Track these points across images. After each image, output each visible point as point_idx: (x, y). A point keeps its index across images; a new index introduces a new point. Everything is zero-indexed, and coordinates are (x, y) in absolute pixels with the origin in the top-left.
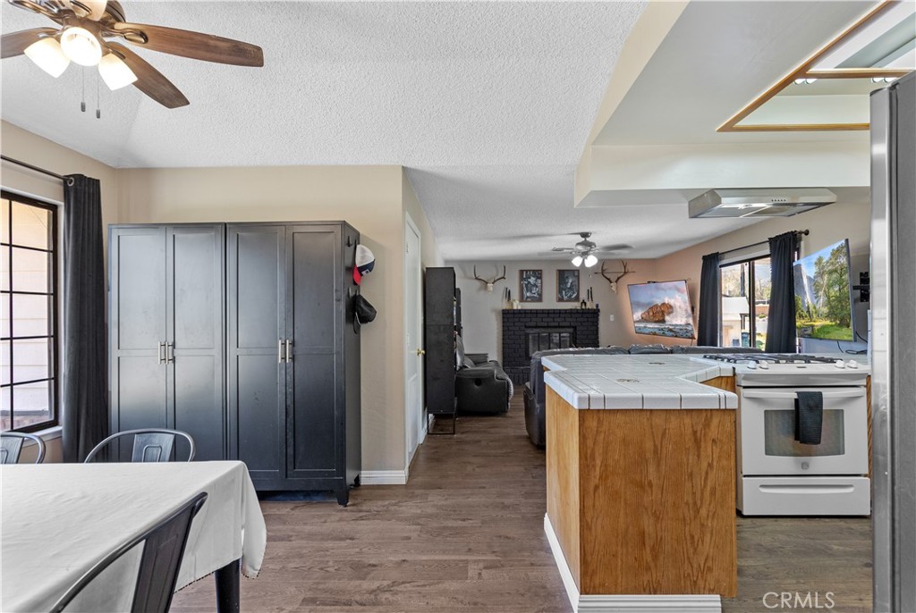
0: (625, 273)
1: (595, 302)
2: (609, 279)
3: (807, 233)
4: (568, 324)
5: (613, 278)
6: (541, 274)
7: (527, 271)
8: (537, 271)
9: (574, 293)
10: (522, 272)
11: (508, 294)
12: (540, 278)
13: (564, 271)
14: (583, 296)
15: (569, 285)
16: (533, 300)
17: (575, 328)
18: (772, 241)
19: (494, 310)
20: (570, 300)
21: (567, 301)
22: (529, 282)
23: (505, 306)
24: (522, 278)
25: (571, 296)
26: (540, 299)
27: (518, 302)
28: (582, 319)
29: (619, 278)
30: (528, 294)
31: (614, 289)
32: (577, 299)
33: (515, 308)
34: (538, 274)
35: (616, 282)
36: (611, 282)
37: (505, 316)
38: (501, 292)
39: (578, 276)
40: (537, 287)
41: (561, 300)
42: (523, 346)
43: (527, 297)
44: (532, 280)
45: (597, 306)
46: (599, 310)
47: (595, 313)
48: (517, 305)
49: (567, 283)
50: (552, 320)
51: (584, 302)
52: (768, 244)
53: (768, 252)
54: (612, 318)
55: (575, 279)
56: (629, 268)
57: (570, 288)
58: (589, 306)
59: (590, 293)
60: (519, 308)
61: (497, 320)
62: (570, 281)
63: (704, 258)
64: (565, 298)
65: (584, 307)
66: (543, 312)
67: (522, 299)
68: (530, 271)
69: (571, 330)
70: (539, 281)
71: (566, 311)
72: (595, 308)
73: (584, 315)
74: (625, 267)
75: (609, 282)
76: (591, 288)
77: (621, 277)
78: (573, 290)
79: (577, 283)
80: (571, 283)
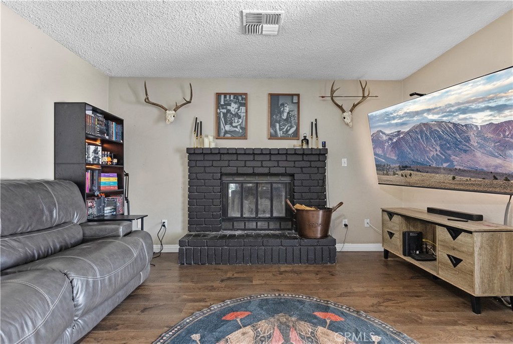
0: (364, 98)
1: (321, 140)
2: (340, 107)
4: (282, 170)
5: (347, 106)
6: (246, 99)
7: (225, 95)
8: (241, 94)
9: (291, 127)
10: (218, 95)
11: (198, 128)
12: (245, 105)
13: (278, 95)
14: (305, 131)
15: (285, 116)
16: (234, 136)
17: (292, 175)
19: (178, 151)
20: (286, 136)
21: (282, 138)
22: (229, 111)
23: (194, 143)
24: (218, 105)
26: (244, 136)
27: (211, 138)
28: (303, 164)
29: (355, 106)
30: (228, 128)
31: (348, 120)
32: (296, 135)
33: (206, 146)
34: (242, 99)
35: (351, 111)
36: (343, 111)
37: (194, 157)
38: (190, 125)
39: (298, 103)
40: (239, 117)
41: (273, 137)
42: (217, 201)
43: (226, 132)
44: (233, 108)
45: (324, 144)
46: (326, 151)
47: (321, 154)
48: (209, 142)
49: (281, 113)
50: (259, 164)
51: (306, 140)
54: (344, 162)
55: (295, 108)
56: (371, 89)
57: (287, 120)
58: (314, 144)
59: (314, 126)
60: (213, 146)
61: (183, 164)
62: (287, 109)
64: (280, 134)
65: (305, 147)
66: (246, 152)
67: (218, 136)
68: (230, 94)
69: (287, 180)
70: (243, 109)
71: (279, 152)
72: (321, 147)
73: (305, 158)
74: (363, 90)
75: (340, 112)
76: (316, 120)
77: (359, 103)
78: (291, 122)
79: (296, 113)
80: (288, 113)
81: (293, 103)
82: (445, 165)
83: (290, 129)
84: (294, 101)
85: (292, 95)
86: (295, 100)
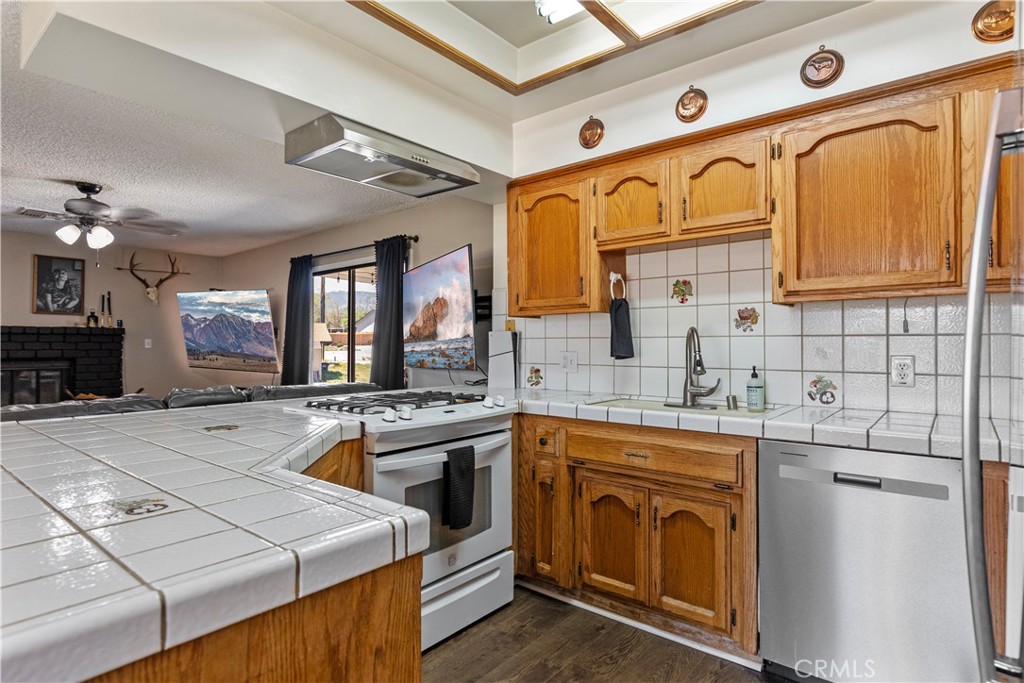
0: (173, 274)
1: (118, 315)
2: (144, 282)
3: (416, 239)
4: (57, 354)
5: (152, 279)
9: (71, 299)
13: (51, 258)
14: (92, 304)
15: (61, 285)
18: (379, 245)
20: (62, 310)
21: (56, 313)
25: (64, 304)
28: (87, 345)
29: (161, 281)
31: (152, 296)
32: (79, 310)
35: (157, 286)
36: (147, 286)
39: (82, 271)
41: (41, 310)
45: (120, 323)
46: (123, 331)
47: (117, 335)
49: (55, 281)
51: (93, 316)
52: (373, 249)
53: (373, 258)
54: (148, 343)
55: (78, 276)
56: (180, 266)
57: (64, 290)
58: (105, 323)
59: (107, 302)
62: (65, 277)
63: (293, 261)
64: (52, 307)
65: (92, 325)
69: (64, 365)
71: (52, 331)
72: (116, 327)
73: (93, 339)
74: (173, 265)
75: (143, 286)
76: (109, 293)
77: (167, 278)
78: (70, 293)
79: (79, 282)
80: (67, 282)
81: (74, 269)
82: (239, 351)
83: (68, 303)
84: (76, 268)
85: (74, 261)
86: (78, 266)
